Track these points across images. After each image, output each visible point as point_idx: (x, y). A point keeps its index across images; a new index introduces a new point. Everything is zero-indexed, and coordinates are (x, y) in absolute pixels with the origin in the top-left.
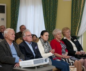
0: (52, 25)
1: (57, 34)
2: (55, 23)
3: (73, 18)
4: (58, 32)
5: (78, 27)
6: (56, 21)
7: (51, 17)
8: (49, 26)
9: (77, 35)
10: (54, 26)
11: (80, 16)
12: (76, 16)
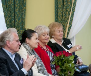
0: (19, 19)
1: (42, 35)
2: (25, 16)
3: (60, 6)
4: (43, 31)
5: (69, 22)
6: (25, 12)
7: (16, 5)
8: (13, 22)
9: (67, 36)
10: (22, 21)
11: (71, 4)
12: (65, 4)
